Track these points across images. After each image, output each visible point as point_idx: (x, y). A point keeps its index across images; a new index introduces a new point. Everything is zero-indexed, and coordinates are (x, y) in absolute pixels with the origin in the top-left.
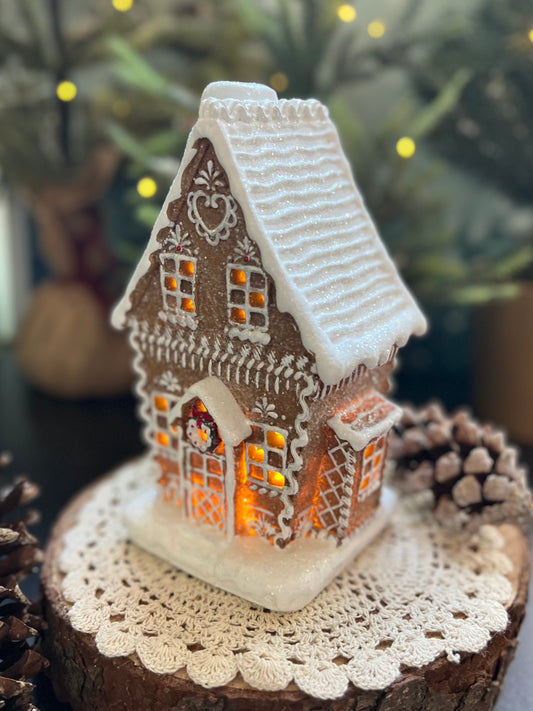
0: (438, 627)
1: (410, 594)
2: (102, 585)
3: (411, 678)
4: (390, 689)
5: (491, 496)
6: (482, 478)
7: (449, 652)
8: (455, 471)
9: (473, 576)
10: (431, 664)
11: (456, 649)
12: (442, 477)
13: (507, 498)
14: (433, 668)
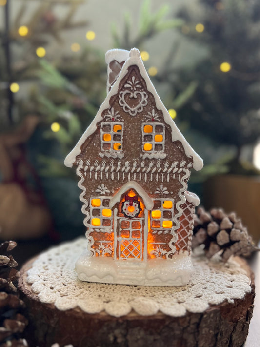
0: (221, 290)
1: (204, 281)
2: (53, 286)
3: (213, 309)
4: (205, 313)
5: (234, 239)
6: (229, 231)
7: (228, 298)
8: (216, 230)
9: (230, 275)
10: (221, 303)
11: (231, 297)
12: (210, 233)
13: (241, 239)
14: (223, 305)
